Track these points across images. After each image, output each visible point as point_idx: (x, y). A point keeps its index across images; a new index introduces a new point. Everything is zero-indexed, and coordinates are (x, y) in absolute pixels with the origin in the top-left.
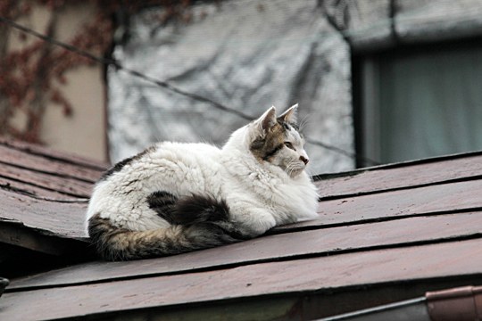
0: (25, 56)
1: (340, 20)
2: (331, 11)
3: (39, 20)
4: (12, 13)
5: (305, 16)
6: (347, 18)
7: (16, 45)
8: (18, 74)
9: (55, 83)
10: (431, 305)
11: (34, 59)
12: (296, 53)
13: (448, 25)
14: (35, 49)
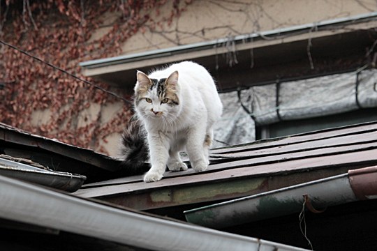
0: (86, 130)
1: (250, 109)
2: (245, 104)
3: (94, 110)
4: (81, 107)
5: (232, 106)
6: (253, 108)
7: (82, 124)
8: (83, 138)
9: (101, 142)
10: (351, 178)
11: (91, 131)
12: (228, 125)
13: (305, 111)
14: (92, 125)
